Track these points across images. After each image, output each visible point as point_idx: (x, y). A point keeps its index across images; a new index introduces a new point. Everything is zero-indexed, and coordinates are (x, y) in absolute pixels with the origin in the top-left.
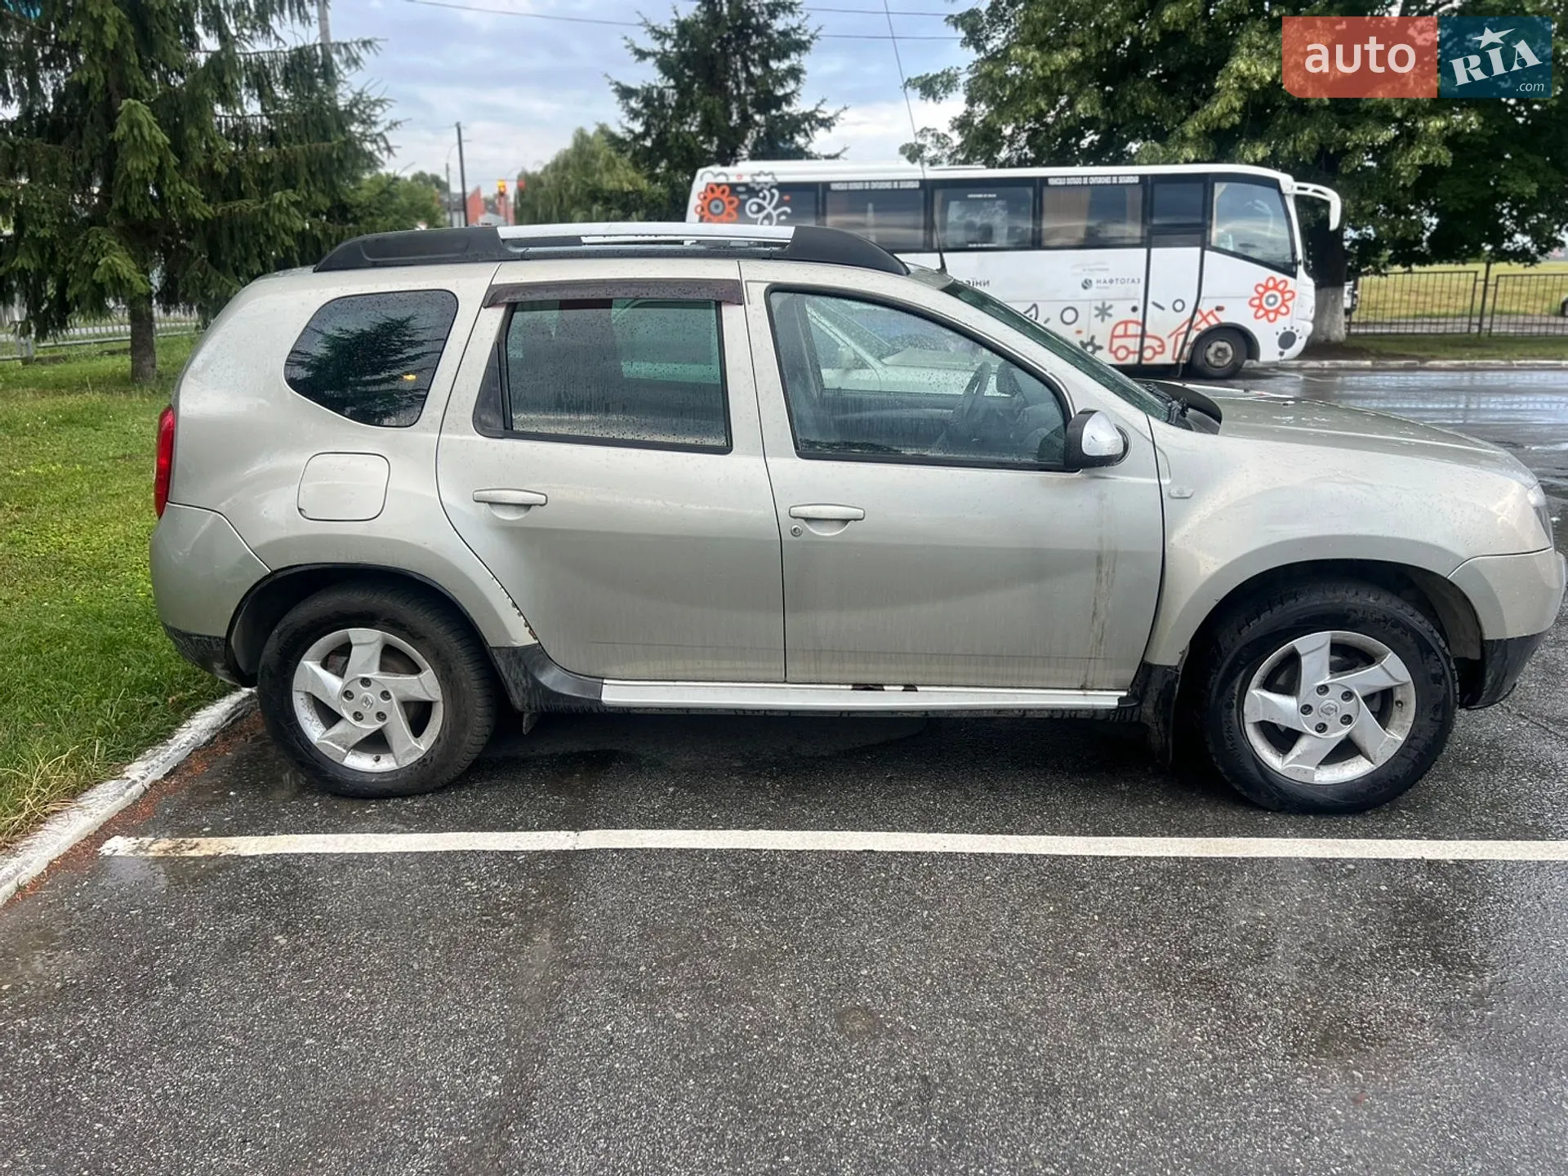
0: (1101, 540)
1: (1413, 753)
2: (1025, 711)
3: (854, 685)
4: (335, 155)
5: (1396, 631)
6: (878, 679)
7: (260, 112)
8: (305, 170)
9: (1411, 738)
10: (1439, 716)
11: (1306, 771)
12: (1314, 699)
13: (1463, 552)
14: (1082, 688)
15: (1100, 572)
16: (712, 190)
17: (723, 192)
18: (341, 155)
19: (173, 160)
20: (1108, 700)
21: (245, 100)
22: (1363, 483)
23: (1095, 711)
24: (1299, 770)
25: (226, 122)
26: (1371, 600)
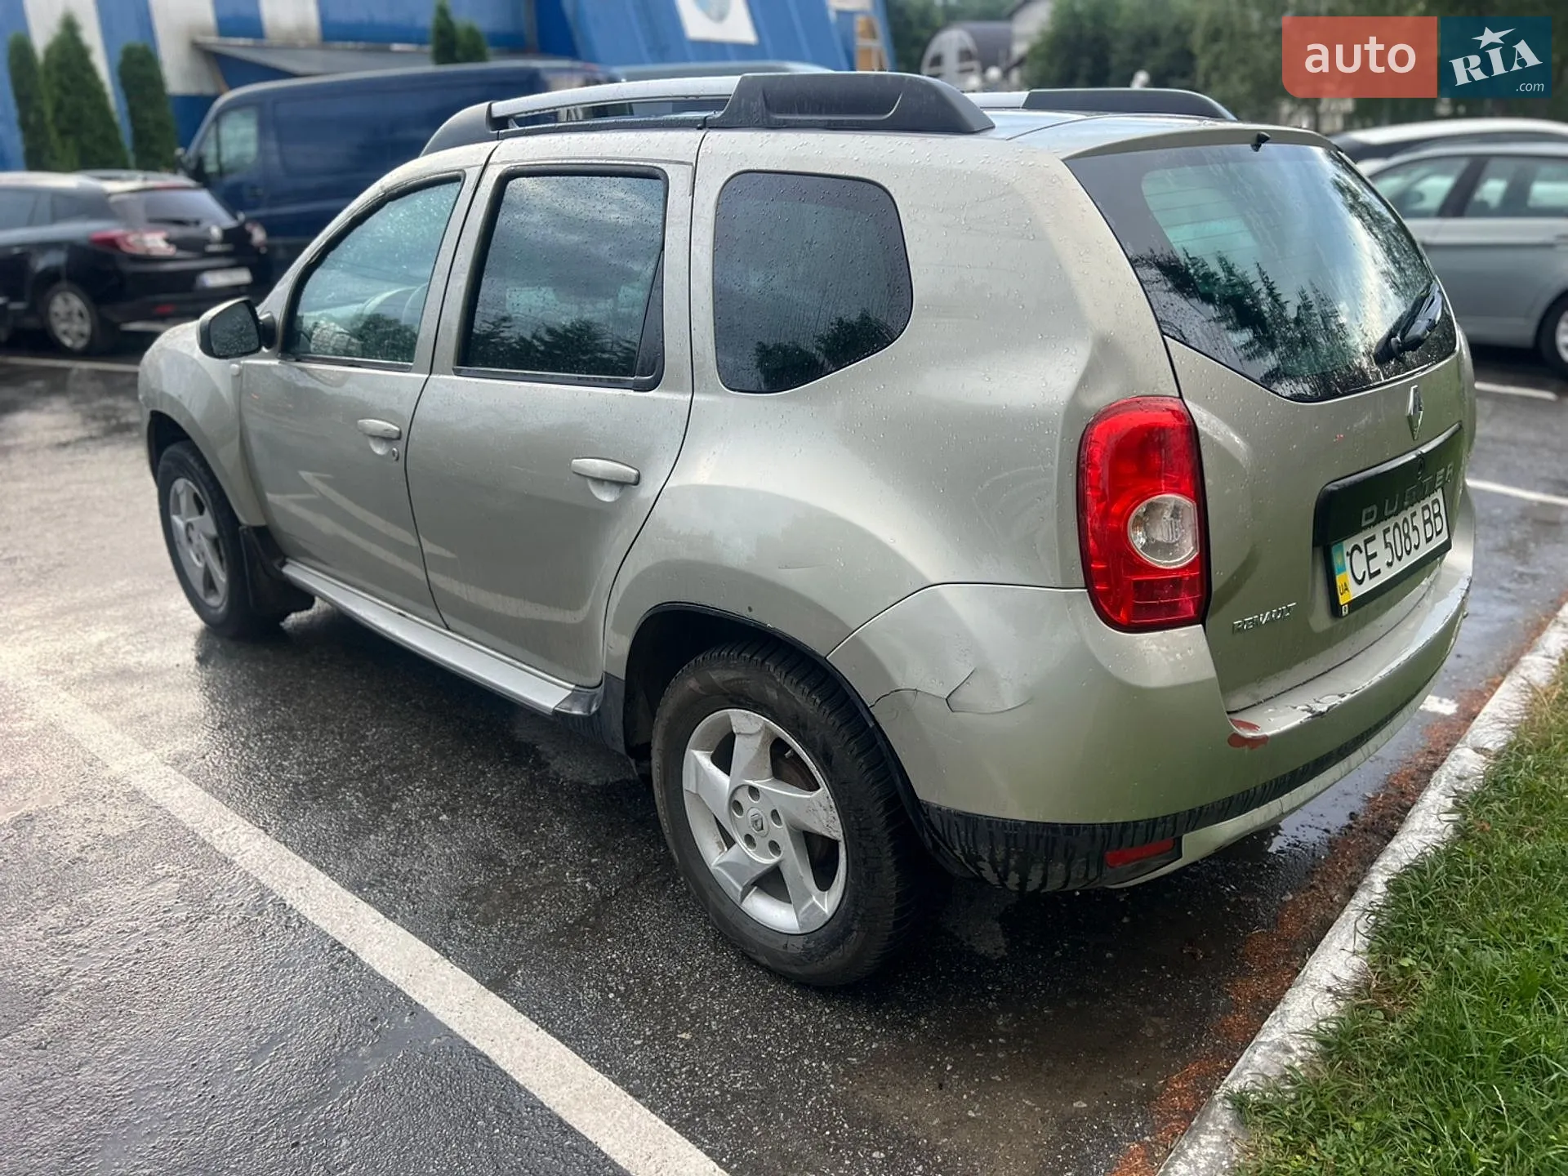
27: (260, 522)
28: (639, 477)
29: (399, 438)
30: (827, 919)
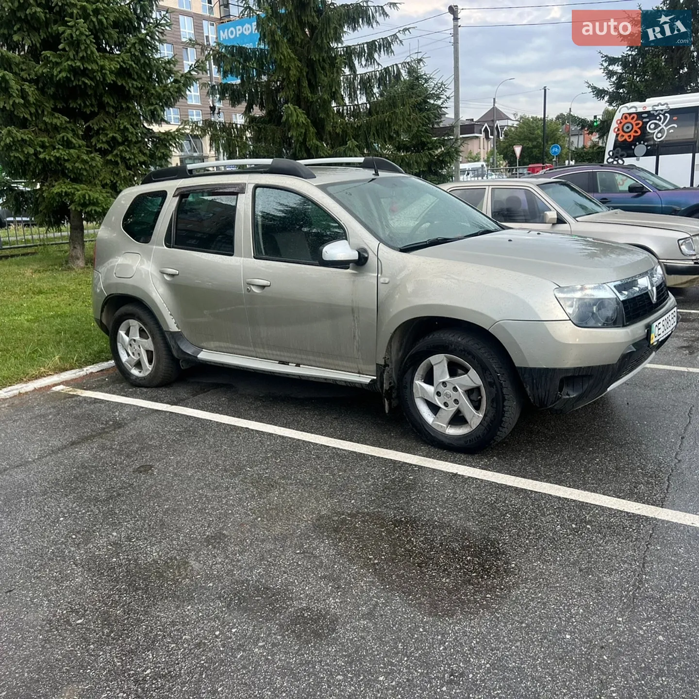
0: (352, 301)
1: (486, 424)
2: (335, 380)
3: (280, 361)
4: (386, 120)
5: (470, 357)
6: (287, 360)
7: (365, 102)
8: (375, 129)
9: (485, 416)
10: (495, 405)
11: (442, 426)
12: (441, 389)
13: (496, 318)
14: (359, 373)
15: (354, 316)
16: (626, 118)
17: (633, 118)
18: (390, 120)
19: (312, 130)
20: (366, 379)
21: (359, 97)
22: (454, 279)
23: (361, 384)
24: (439, 425)
25: (350, 108)
26: (459, 340)
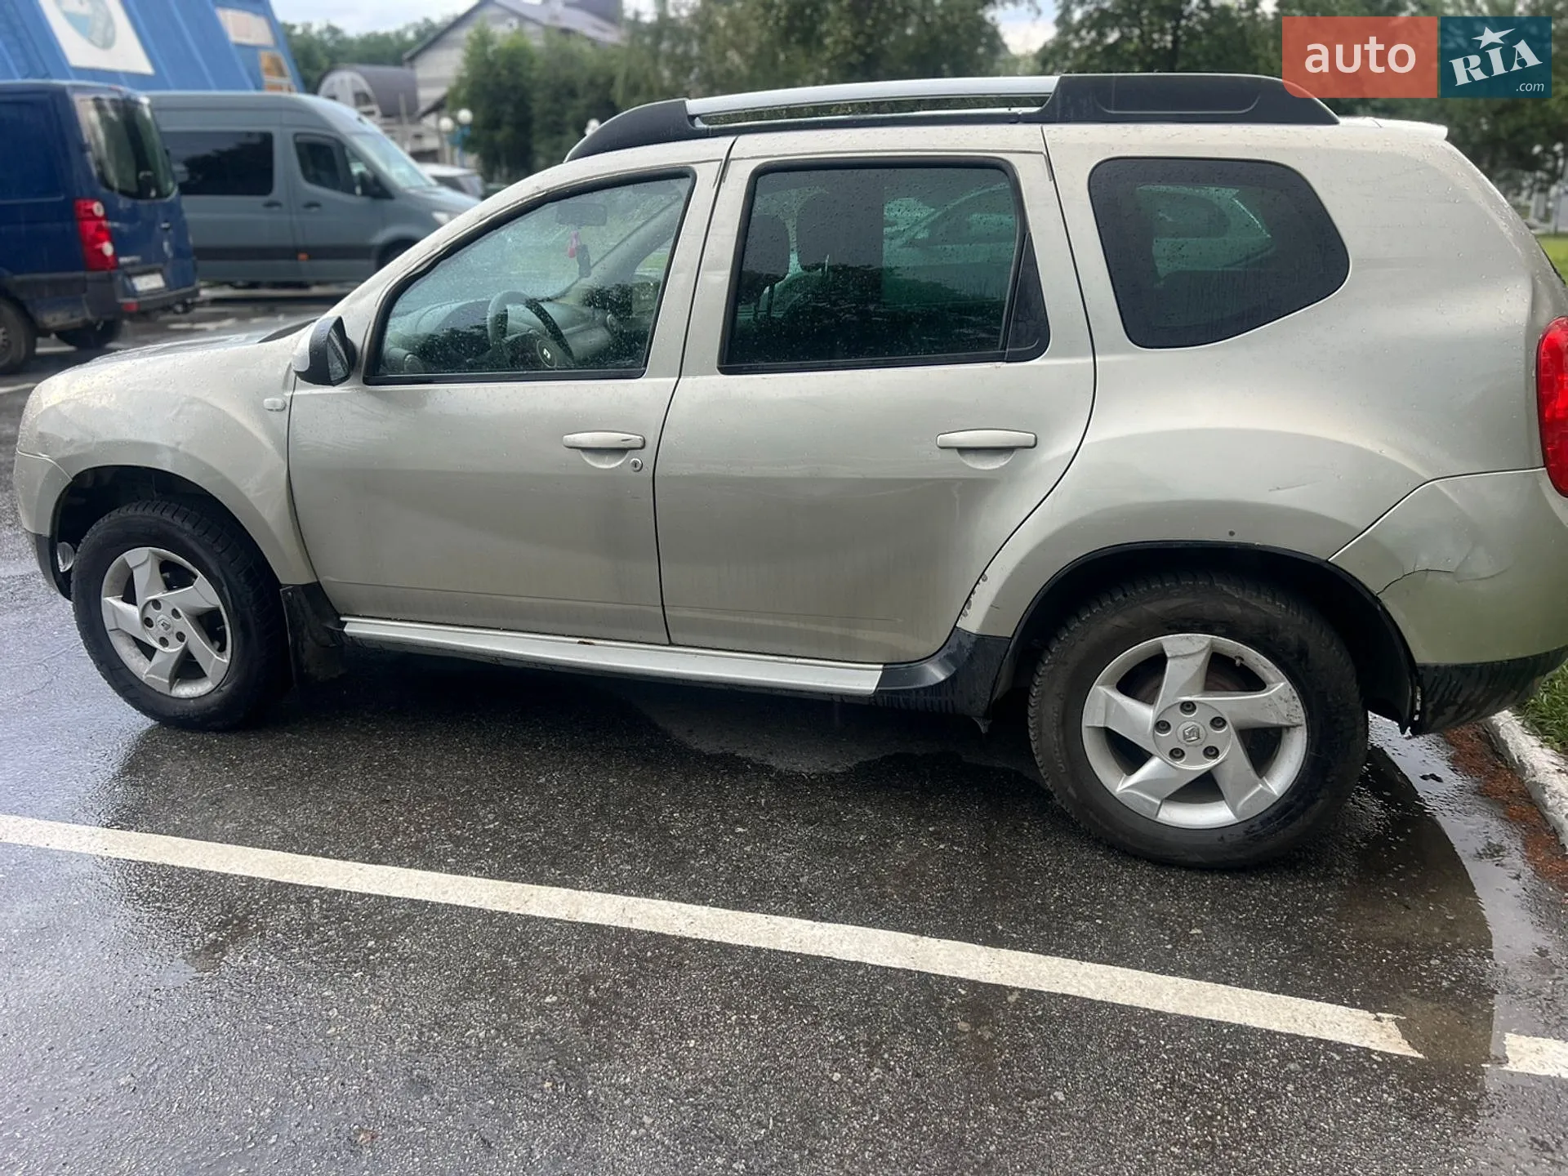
27: (305, 578)
28: (1036, 439)
29: (643, 447)
30: (1275, 801)
